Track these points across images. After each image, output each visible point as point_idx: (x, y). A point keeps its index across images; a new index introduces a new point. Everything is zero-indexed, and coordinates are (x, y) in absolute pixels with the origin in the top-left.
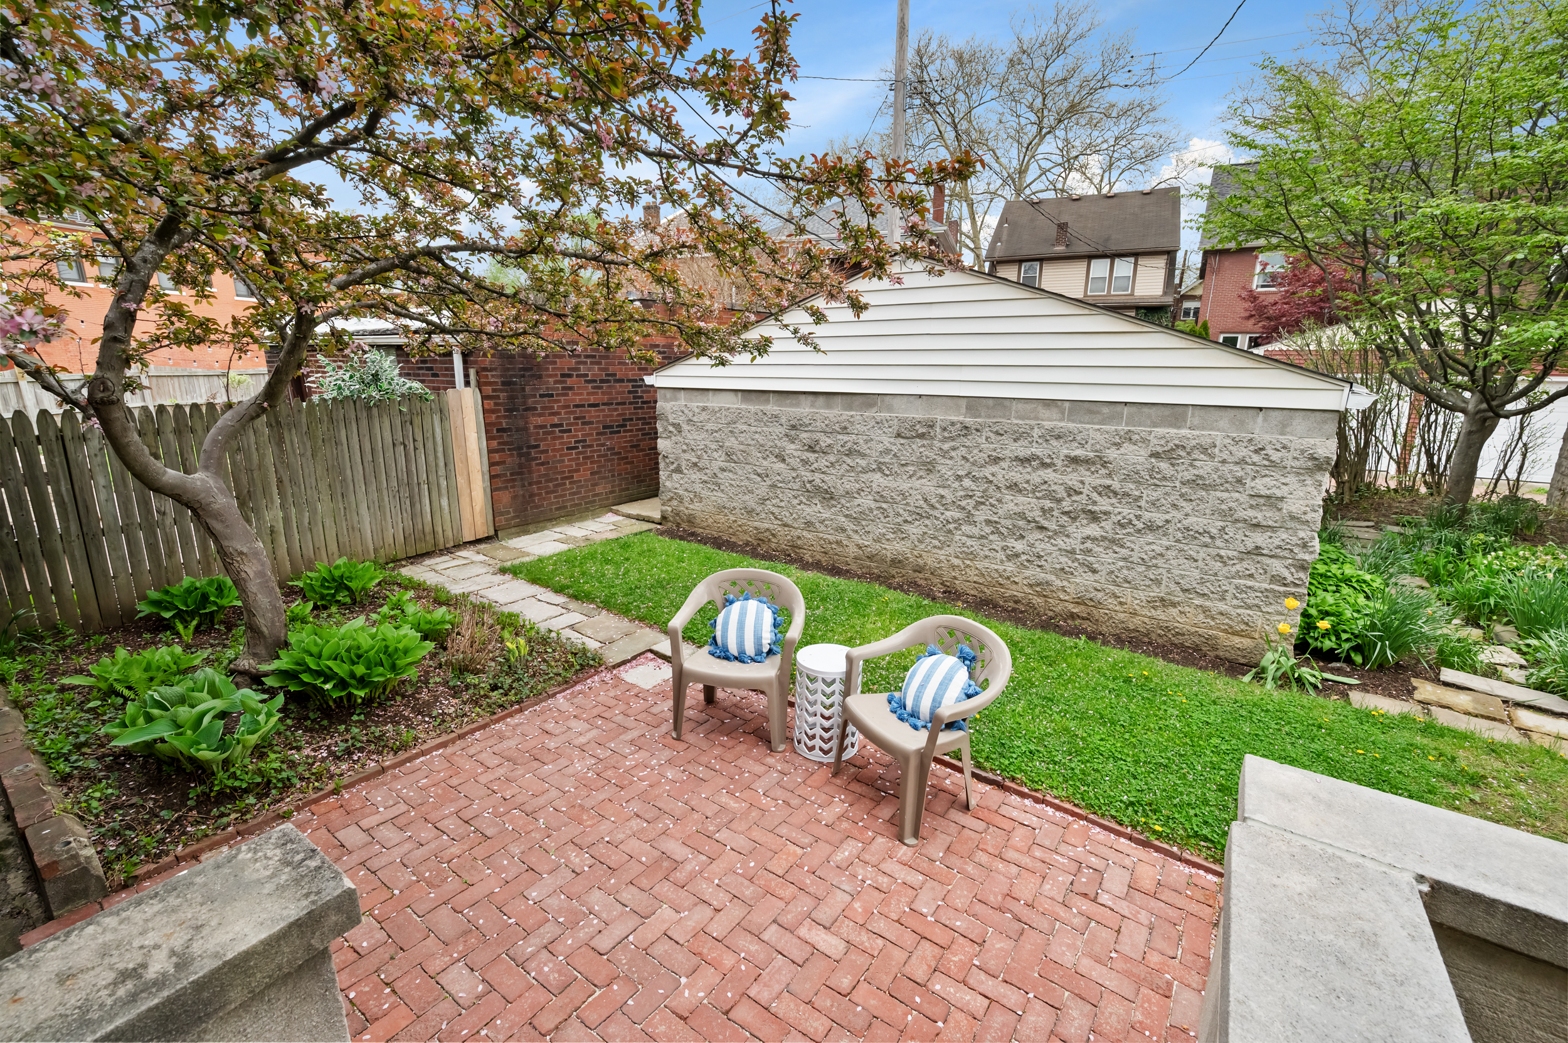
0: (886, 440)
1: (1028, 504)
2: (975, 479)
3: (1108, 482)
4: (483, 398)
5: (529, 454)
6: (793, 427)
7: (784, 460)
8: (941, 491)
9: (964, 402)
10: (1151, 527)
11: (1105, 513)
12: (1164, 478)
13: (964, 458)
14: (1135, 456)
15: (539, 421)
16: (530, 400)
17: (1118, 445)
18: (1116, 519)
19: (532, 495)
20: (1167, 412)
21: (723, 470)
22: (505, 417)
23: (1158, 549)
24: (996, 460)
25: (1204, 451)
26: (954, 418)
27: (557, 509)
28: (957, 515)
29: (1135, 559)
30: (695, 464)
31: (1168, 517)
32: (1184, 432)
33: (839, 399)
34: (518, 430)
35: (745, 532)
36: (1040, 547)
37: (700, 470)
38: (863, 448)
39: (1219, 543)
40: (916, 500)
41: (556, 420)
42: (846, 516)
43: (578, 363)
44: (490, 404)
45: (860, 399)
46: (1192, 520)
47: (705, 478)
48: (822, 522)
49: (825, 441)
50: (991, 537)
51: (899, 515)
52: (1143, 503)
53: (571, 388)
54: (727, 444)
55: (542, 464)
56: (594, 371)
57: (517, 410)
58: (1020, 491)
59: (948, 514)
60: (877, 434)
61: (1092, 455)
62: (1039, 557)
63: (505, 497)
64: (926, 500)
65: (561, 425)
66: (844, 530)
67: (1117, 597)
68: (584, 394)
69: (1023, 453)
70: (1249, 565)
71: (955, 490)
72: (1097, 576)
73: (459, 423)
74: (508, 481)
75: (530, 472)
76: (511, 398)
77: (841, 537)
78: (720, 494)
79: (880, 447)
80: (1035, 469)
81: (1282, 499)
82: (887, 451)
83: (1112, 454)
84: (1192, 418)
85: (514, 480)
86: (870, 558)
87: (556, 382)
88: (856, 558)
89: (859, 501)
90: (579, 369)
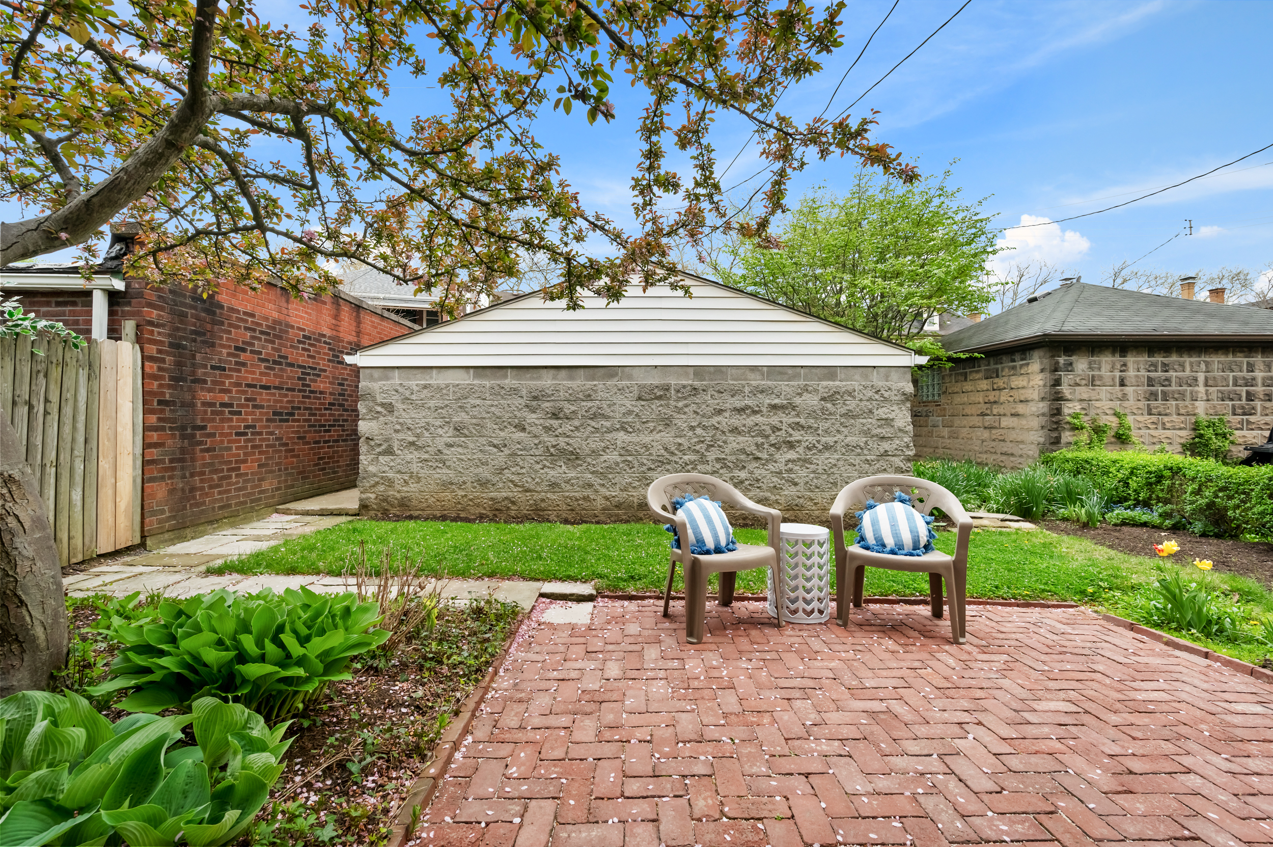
0: (628, 404)
1: (745, 441)
2: (705, 428)
3: (798, 420)
4: (144, 358)
5: (193, 436)
6: (535, 398)
7: (524, 430)
8: (679, 440)
9: (691, 370)
10: (827, 447)
11: (799, 442)
12: (830, 414)
13: (695, 412)
14: (811, 401)
15: (208, 397)
16: (200, 371)
17: (800, 395)
18: (804, 444)
19: (193, 489)
20: (826, 371)
21: (450, 446)
22: (169, 386)
23: (833, 462)
24: (720, 412)
25: (850, 394)
26: (684, 382)
27: (221, 508)
28: (693, 457)
29: (820, 471)
30: (412, 444)
31: (835, 439)
32: (837, 383)
33: (582, 371)
34: (183, 405)
35: (478, 505)
36: (757, 472)
37: (419, 448)
38: (607, 411)
39: (866, 452)
40: (658, 450)
41: (226, 399)
42: (593, 473)
43: (253, 337)
44: (152, 368)
45: (602, 371)
46: (849, 439)
47: (426, 456)
48: (567, 482)
49: (569, 408)
50: (721, 471)
51: (643, 464)
52: (820, 432)
53: (244, 364)
54: (455, 419)
55: (208, 450)
56: (267, 350)
57: (184, 380)
58: (739, 433)
59: (686, 457)
60: (619, 399)
61: (785, 402)
62: (758, 480)
63: (160, 491)
64: (666, 449)
65: (231, 405)
66: (590, 486)
67: (812, 500)
68: (255, 373)
69: (739, 404)
70: (882, 464)
71: (690, 438)
72: (798, 488)
73: (111, 385)
74: (166, 469)
75: (193, 460)
76: (179, 364)
77: (589, 492)
78: (445, 471)
79: (623, 409)
80: (748, 416)
81: (892, 420)
82: (630, 412)
83: (797, 401)
84: (840, 374)
85: (173, 469)
86: (618, 506)
87: (229, 354)
88: (604, 509)
89: (605, 457)
90: (253, 345)
